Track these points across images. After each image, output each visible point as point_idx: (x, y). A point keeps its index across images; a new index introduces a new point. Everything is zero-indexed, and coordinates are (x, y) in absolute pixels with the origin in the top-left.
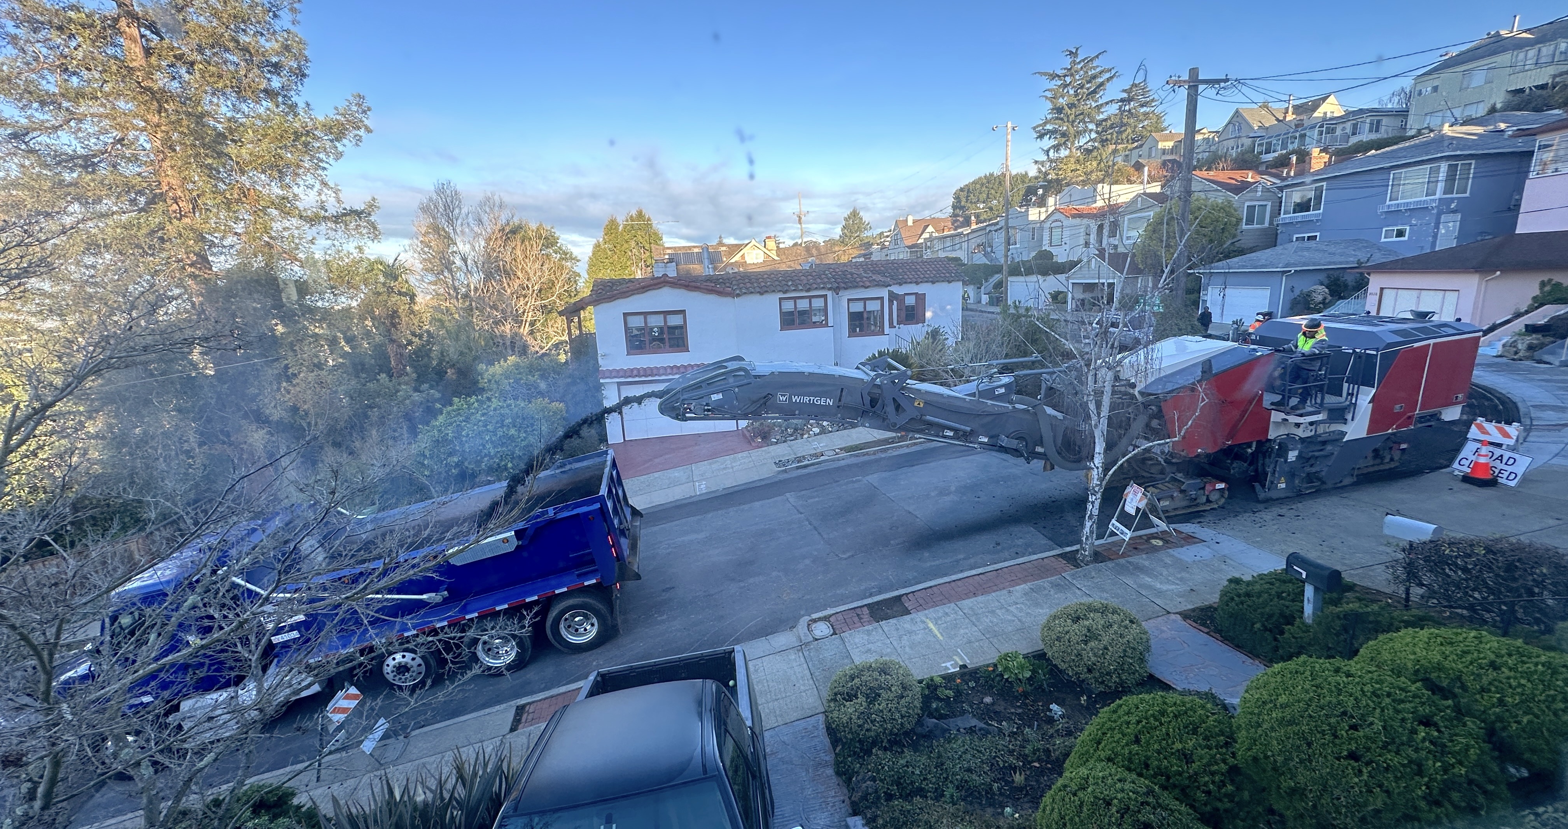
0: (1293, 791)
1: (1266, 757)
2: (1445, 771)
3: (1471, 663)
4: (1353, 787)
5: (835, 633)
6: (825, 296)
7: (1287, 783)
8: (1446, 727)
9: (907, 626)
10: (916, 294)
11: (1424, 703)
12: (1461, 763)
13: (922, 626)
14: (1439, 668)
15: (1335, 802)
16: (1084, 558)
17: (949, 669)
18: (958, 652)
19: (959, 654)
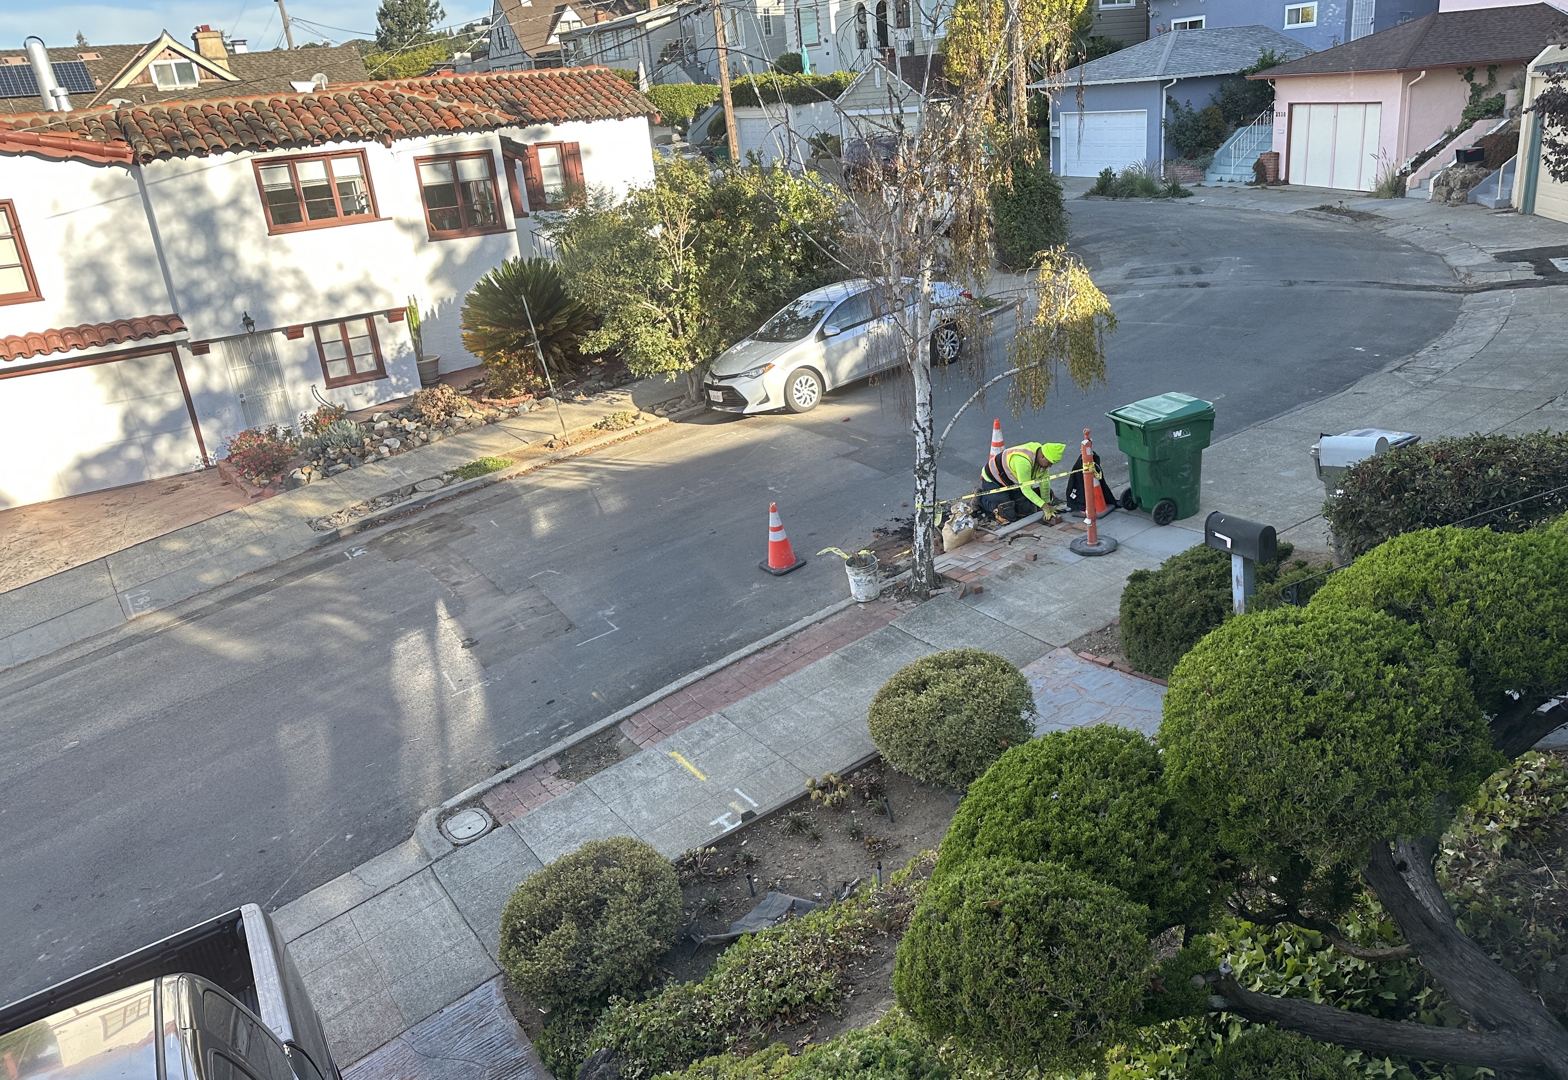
0: (1245, 810)
1: (1206, 771)
2: (1419, 717)
3: (1436, 566)
4: (1316, 777)
5: (496, 823)
6: (361, 153)
7: (1235, 802)
8: (1415, 660)
10: (559, 143)
11: (1389, 634)
12: (1435, 701)
14: (1403, 583)
15: (1297, 806)
16: (920, 590)
17: (725, 828)
18: (736, 794)
19: (739, 796)
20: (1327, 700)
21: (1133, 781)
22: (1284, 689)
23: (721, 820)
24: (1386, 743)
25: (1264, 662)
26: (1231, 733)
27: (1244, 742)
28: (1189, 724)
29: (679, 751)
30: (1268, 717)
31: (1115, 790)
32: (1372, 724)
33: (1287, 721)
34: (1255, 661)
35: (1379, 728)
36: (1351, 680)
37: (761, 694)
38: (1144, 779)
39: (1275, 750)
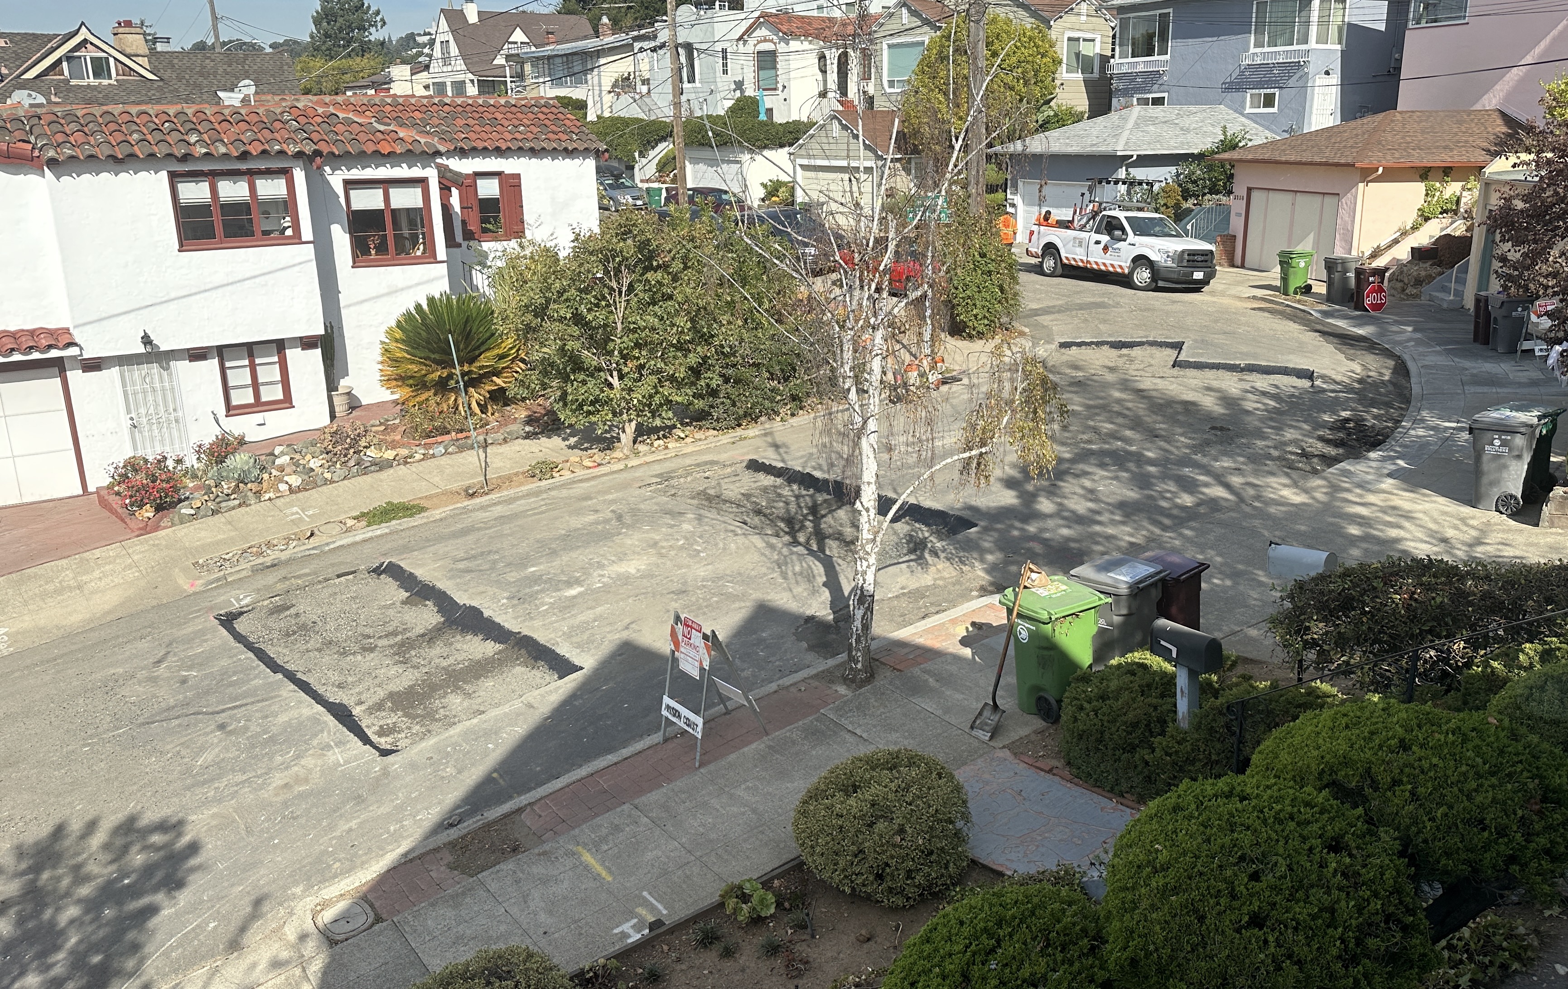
1: (1148, 955)
2: (1360, 912)
3: (1380, 747)
5: (378, 920)
6: (288, 173)
8: (1358, 849)
9: (538, 869)
10: (500, 175)
11: (1332, 819)
12: (1376, 895)
13: (569, 862)
14: (1346, 762)
16: (855, 676)
17: (629, 936)
18: (644, 898)
19: (645, 900)
20: (1273, 888)
21: (1074, 952)
22: (1229, 873)
23: (626, 927)
24: (1327, 938)
25: (1208, 841)
26: (1176, 915)
27: (1188, 926)
28: (1133, 902)
29: (585, 845)
30: (1212, 901)
31: (1055, 961)
32: (1314, 917)
33: (1232, 909)
34: (1200, 840)
35: (1320, 921)
36: (1295, 867)
37: (679, 784)
38: (1085, 951)
39: (1218, 938)
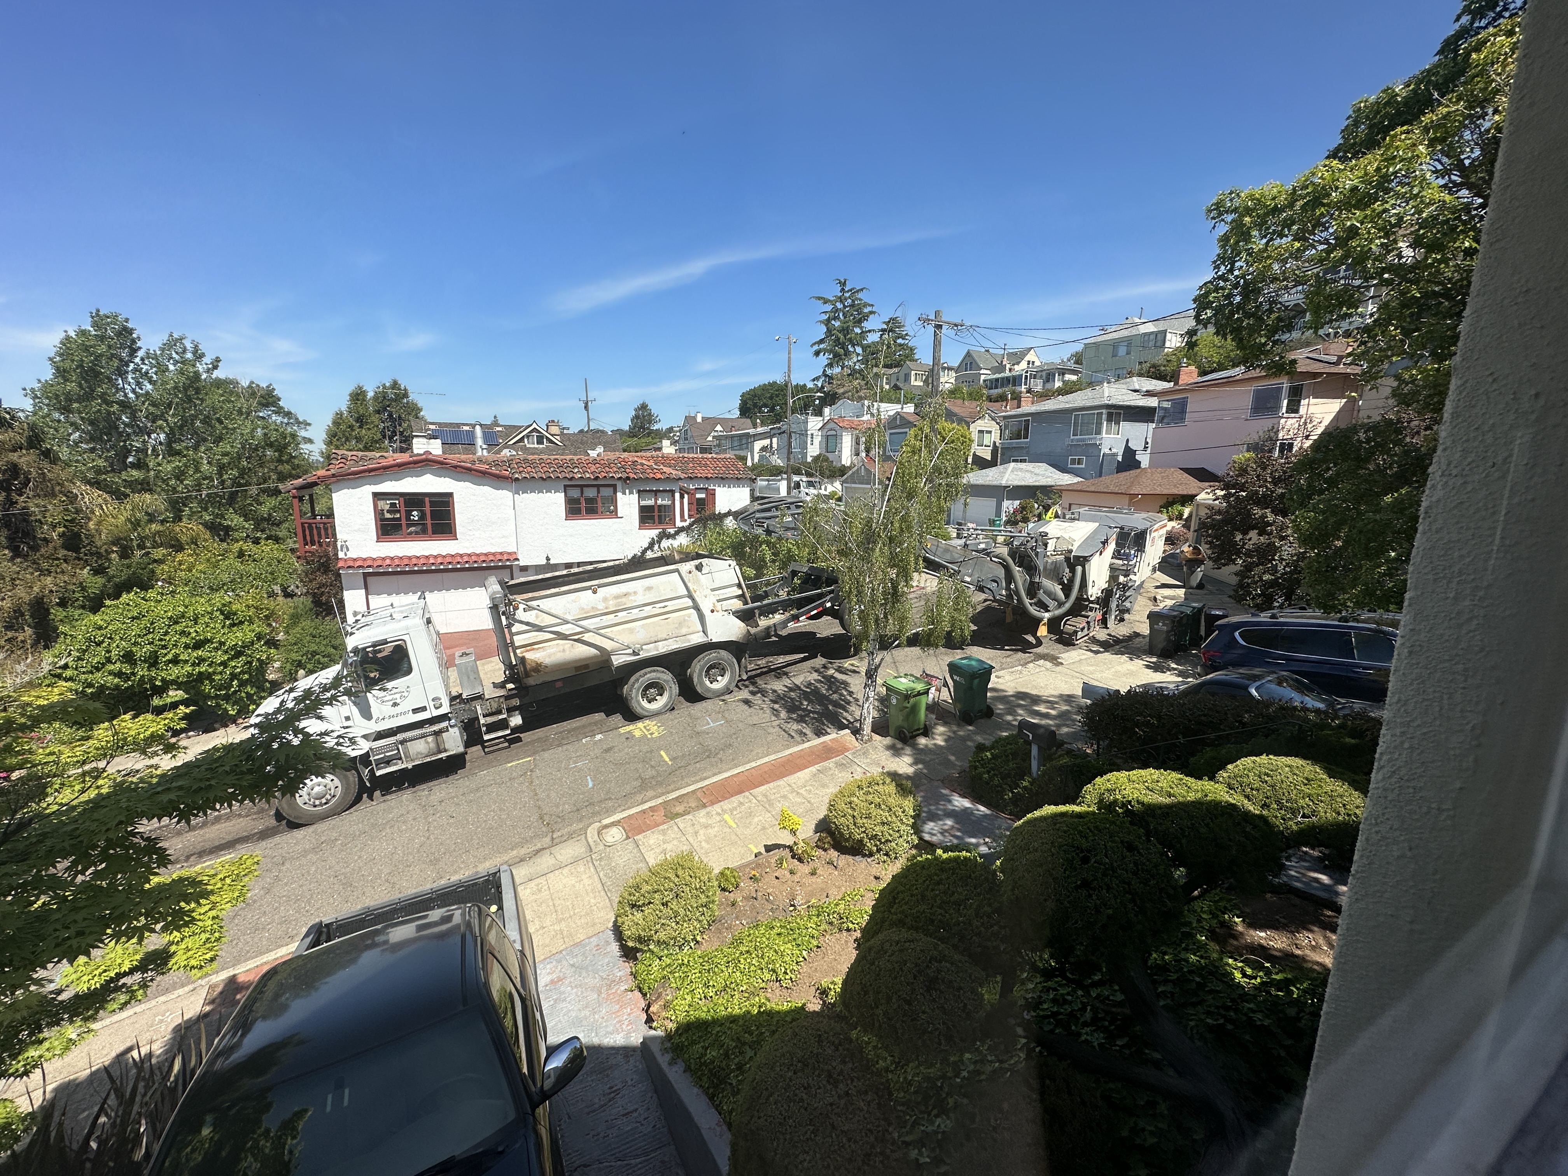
5: (628, 838)
6: (614, 487)
9: (703, 820)
10: (706, 489)
13: (718, 818)
16: (862, 738)
17: (744, 858)
23: (744, 853)
29: (726, 810)
37: (772, 785)
